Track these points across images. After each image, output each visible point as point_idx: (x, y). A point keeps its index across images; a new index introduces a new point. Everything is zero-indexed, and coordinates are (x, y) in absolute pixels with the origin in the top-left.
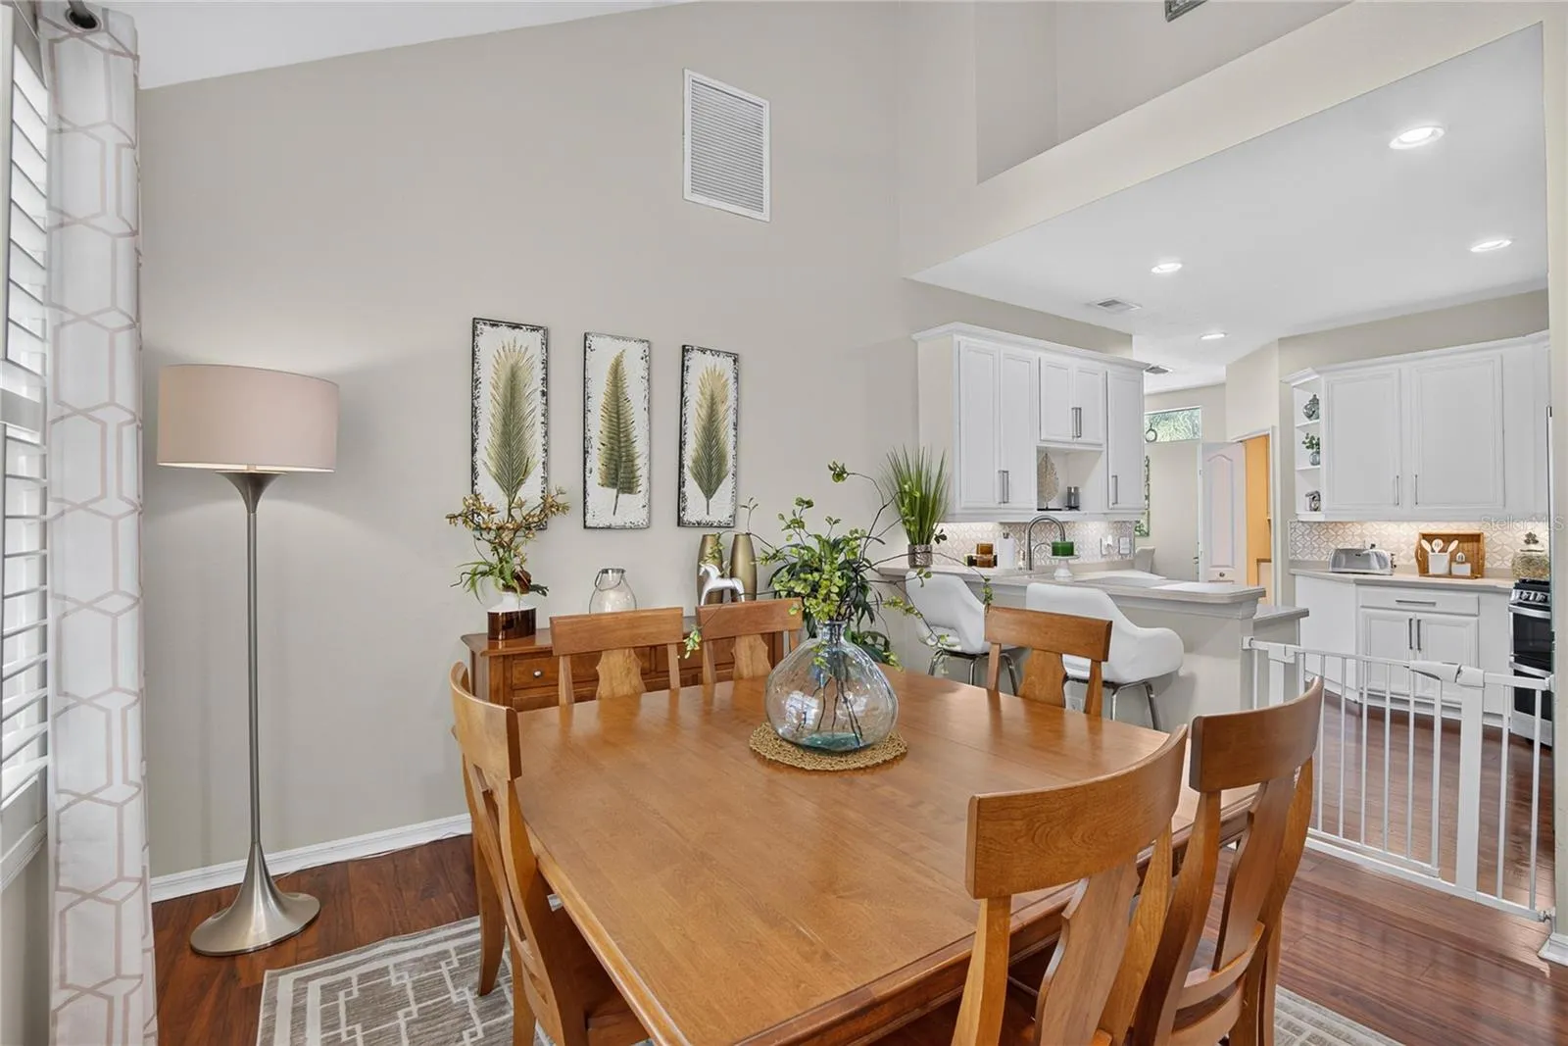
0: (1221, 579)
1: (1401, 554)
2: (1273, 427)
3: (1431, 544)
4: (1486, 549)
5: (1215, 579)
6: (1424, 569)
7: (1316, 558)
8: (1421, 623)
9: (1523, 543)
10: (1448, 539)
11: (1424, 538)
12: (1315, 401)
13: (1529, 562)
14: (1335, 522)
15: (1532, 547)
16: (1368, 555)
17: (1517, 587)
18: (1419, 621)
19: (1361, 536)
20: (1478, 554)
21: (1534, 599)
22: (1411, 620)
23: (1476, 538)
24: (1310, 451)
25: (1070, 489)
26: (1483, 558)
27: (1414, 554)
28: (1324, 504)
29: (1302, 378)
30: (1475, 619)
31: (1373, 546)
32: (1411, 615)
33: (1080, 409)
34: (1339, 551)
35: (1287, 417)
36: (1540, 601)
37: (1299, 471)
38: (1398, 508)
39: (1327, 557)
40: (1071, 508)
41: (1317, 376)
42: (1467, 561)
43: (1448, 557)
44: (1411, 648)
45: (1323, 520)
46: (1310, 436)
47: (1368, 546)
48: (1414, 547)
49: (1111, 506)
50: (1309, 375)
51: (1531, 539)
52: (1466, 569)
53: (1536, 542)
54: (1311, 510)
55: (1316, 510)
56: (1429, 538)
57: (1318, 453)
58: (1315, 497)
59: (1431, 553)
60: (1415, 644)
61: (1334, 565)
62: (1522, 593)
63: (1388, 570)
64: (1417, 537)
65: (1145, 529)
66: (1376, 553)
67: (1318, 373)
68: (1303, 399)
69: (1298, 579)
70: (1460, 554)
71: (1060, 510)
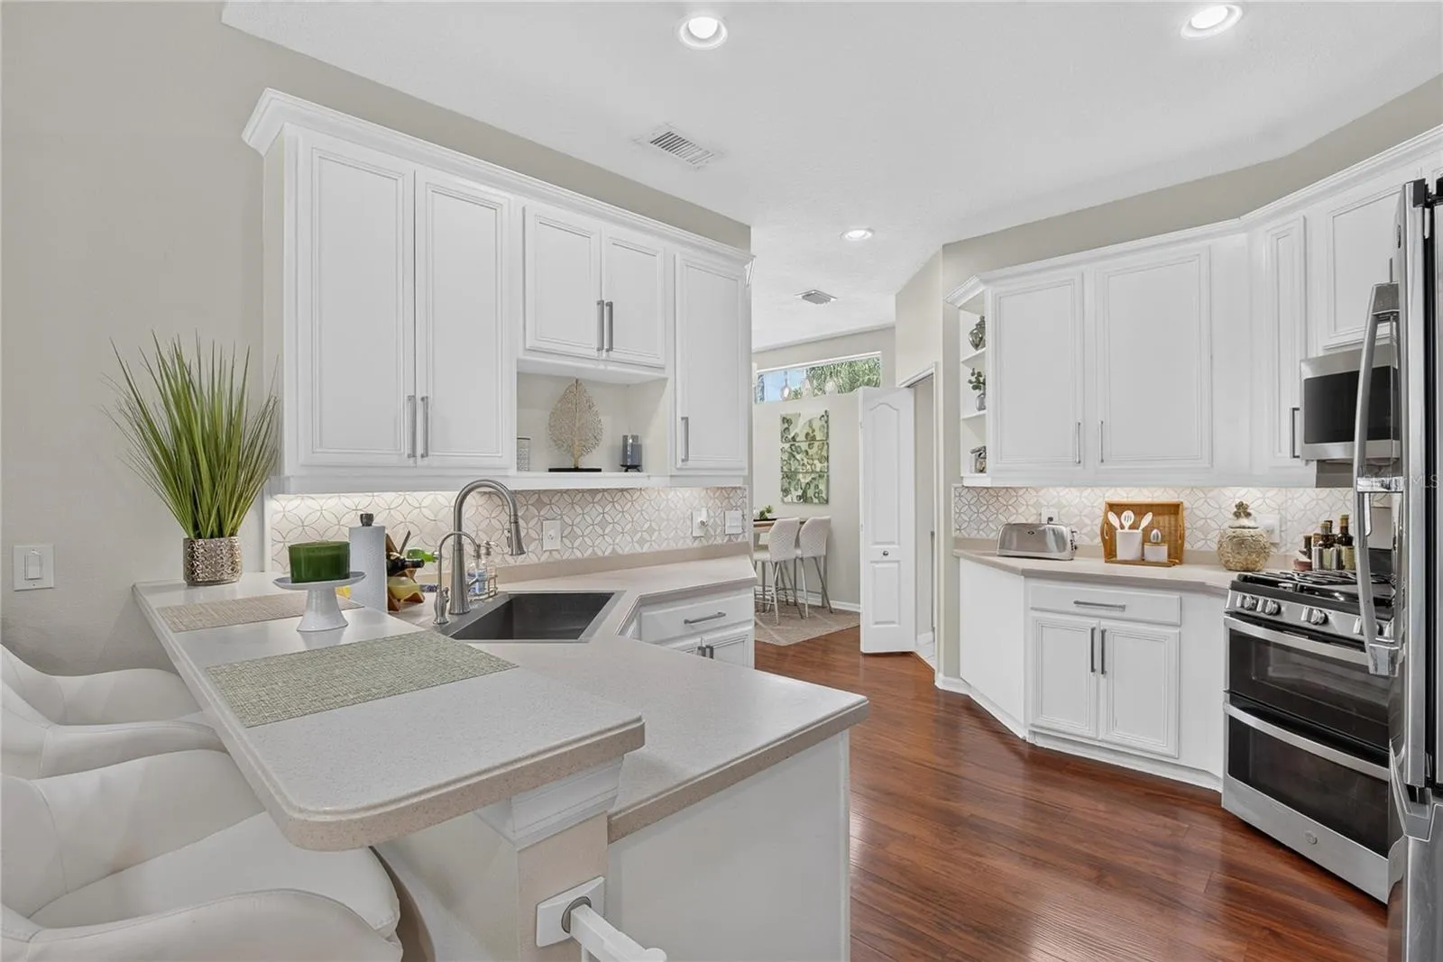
0: (885, 558)
1: (1084, 531)
2: (936, 363)
3: (1119, 517)
4: (1187, 524)
5: (877, 559)
6: (1110, 553)
7: (983, 535)
8: (1106, 634)
9: (1232, 516)
10: (1139, 510)
11: (1111, 510)
12: (981, 326)
13: (1240, 543)
14: (1007, 488)
15: (1244, 521)
16: (1044, 530)
17: (1235, 587)
18: (1103, 632)
19: (1038, 505)
20: (1176, 531)
21: (1263, 611)
22: (1093, 630)
23: (1174, 509)
24: (978, 392)
25: (625, 438)
26: (1182, 537)
27: (1099, 532)
28: (990, 463)
29: (966, 293)
30: (1177, 631)
31: (1051, 519)
32: (1094, 622)
33: (610, 305)
34: (1011, 527)
35: (951, 349)
36: (1271, 614)
37: (964, 420)
38: (1079, 468)
39: (994, 533)
40: (628, 468)
41: (982, 288)
42: (1163, 541)
43: (1140, 536)
44: (1093, 670)
45: (989, 485)
46: (976, 372)
47: (1044, 520)
48: (1099, 521)
49: (680, 464)
50: (973, 289)
51: (1242, 510)
52: (1162, 552)
53: (1248, 515)
54: (976, 472)
55: (982, 471)
56: (1116, 508)
57: (984, 394)
58: (980, 454)
59: (1119, 530)
60: (1098, 665)
61: (1002, 546)
62: (1244, 598)
63: (1066, 554)
64: (1103, 507)
65: (824, 495)
66: (1053, 530)
67: (986, 282)
68: (969, 322)
69: (963, 562)
70: (1155, 531)
71: (599, 470)
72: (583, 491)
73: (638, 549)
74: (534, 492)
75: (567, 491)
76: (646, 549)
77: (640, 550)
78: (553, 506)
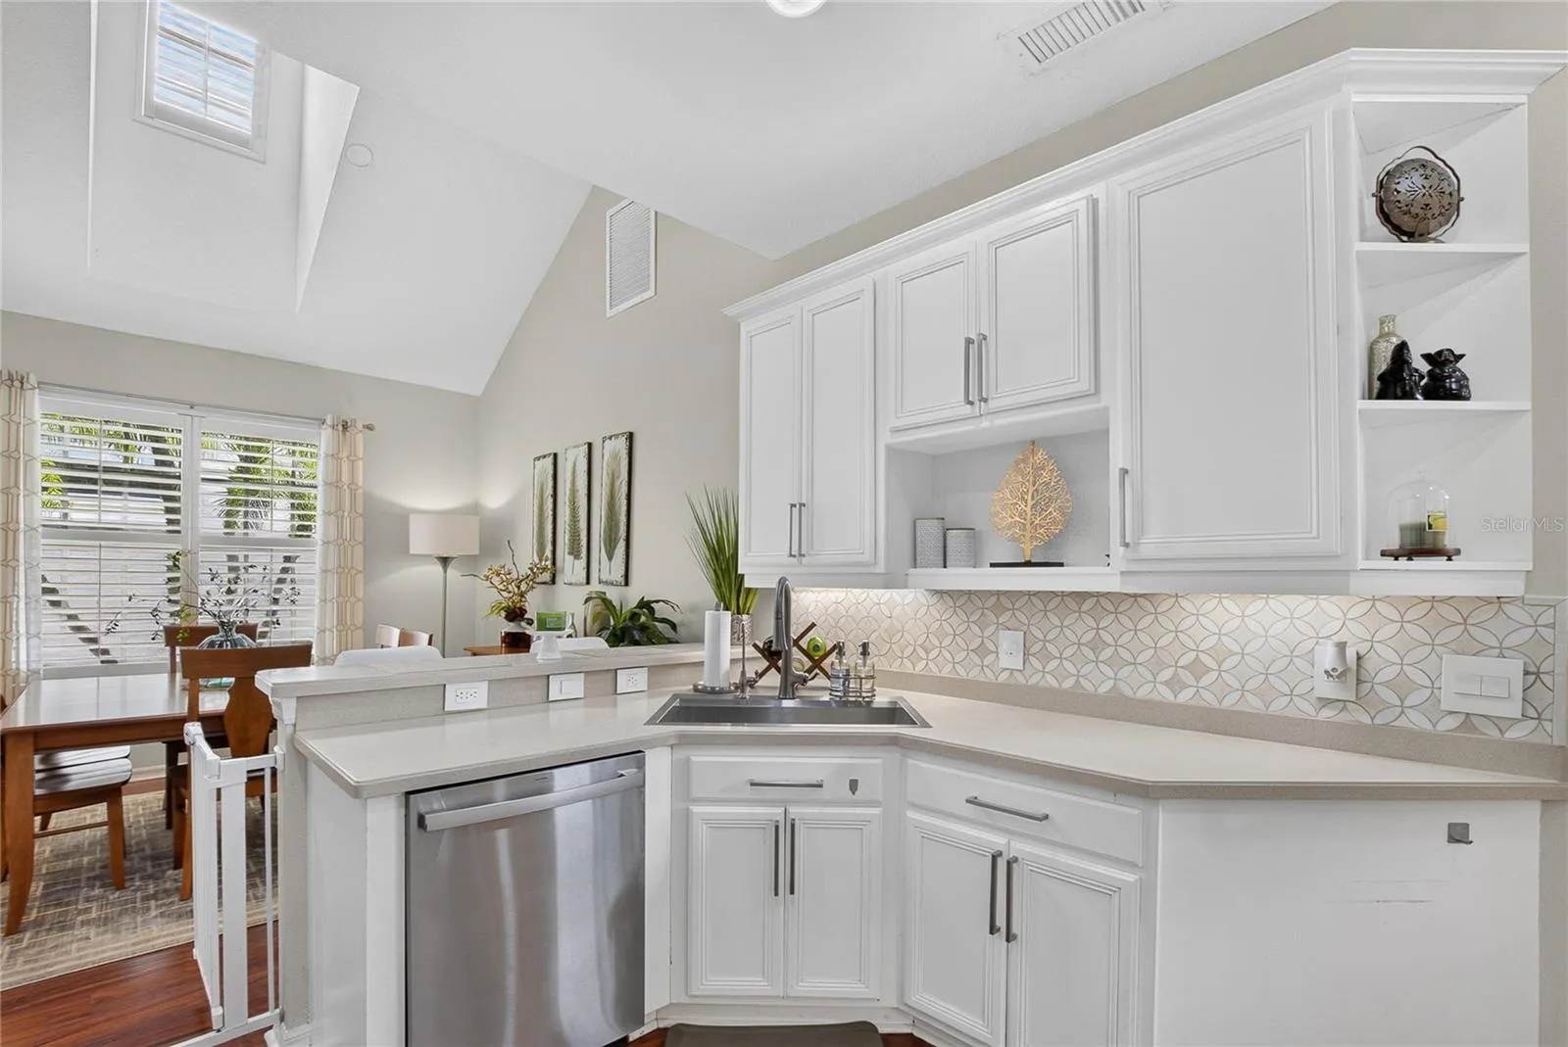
49: (1120, 550)
71: (1061, 565)
72: (1063, 595)
73: (1167, 694)
74: (991, 593)
75: (1036, 594)
76: (1185, 696)
77: (1171, 698)
78: (1018, 613)
